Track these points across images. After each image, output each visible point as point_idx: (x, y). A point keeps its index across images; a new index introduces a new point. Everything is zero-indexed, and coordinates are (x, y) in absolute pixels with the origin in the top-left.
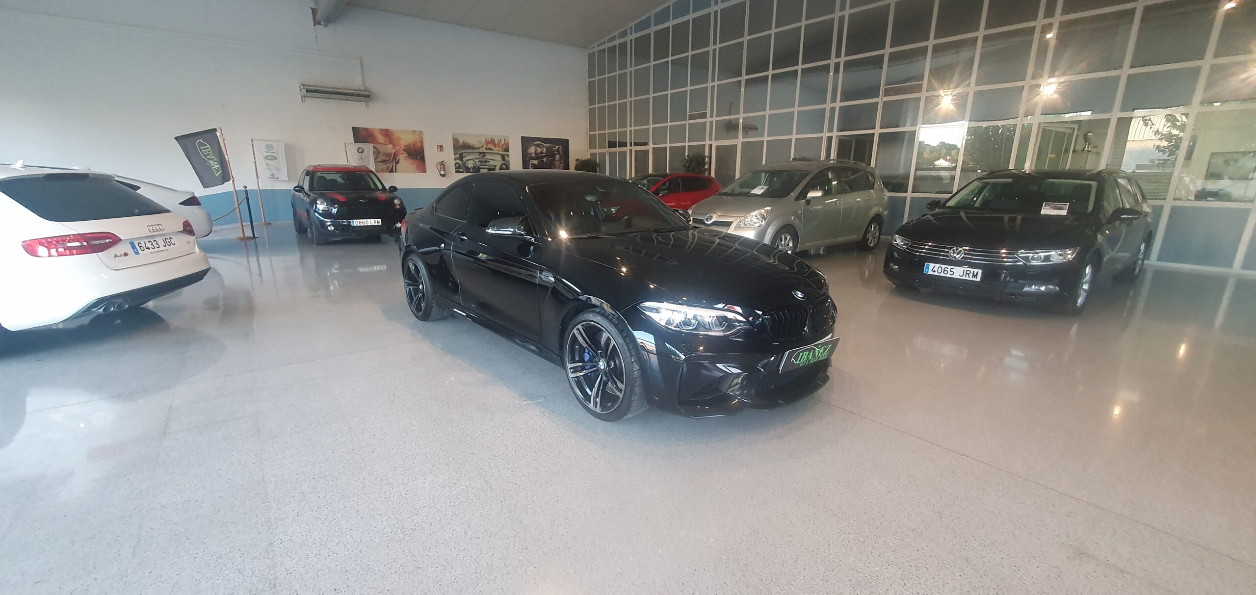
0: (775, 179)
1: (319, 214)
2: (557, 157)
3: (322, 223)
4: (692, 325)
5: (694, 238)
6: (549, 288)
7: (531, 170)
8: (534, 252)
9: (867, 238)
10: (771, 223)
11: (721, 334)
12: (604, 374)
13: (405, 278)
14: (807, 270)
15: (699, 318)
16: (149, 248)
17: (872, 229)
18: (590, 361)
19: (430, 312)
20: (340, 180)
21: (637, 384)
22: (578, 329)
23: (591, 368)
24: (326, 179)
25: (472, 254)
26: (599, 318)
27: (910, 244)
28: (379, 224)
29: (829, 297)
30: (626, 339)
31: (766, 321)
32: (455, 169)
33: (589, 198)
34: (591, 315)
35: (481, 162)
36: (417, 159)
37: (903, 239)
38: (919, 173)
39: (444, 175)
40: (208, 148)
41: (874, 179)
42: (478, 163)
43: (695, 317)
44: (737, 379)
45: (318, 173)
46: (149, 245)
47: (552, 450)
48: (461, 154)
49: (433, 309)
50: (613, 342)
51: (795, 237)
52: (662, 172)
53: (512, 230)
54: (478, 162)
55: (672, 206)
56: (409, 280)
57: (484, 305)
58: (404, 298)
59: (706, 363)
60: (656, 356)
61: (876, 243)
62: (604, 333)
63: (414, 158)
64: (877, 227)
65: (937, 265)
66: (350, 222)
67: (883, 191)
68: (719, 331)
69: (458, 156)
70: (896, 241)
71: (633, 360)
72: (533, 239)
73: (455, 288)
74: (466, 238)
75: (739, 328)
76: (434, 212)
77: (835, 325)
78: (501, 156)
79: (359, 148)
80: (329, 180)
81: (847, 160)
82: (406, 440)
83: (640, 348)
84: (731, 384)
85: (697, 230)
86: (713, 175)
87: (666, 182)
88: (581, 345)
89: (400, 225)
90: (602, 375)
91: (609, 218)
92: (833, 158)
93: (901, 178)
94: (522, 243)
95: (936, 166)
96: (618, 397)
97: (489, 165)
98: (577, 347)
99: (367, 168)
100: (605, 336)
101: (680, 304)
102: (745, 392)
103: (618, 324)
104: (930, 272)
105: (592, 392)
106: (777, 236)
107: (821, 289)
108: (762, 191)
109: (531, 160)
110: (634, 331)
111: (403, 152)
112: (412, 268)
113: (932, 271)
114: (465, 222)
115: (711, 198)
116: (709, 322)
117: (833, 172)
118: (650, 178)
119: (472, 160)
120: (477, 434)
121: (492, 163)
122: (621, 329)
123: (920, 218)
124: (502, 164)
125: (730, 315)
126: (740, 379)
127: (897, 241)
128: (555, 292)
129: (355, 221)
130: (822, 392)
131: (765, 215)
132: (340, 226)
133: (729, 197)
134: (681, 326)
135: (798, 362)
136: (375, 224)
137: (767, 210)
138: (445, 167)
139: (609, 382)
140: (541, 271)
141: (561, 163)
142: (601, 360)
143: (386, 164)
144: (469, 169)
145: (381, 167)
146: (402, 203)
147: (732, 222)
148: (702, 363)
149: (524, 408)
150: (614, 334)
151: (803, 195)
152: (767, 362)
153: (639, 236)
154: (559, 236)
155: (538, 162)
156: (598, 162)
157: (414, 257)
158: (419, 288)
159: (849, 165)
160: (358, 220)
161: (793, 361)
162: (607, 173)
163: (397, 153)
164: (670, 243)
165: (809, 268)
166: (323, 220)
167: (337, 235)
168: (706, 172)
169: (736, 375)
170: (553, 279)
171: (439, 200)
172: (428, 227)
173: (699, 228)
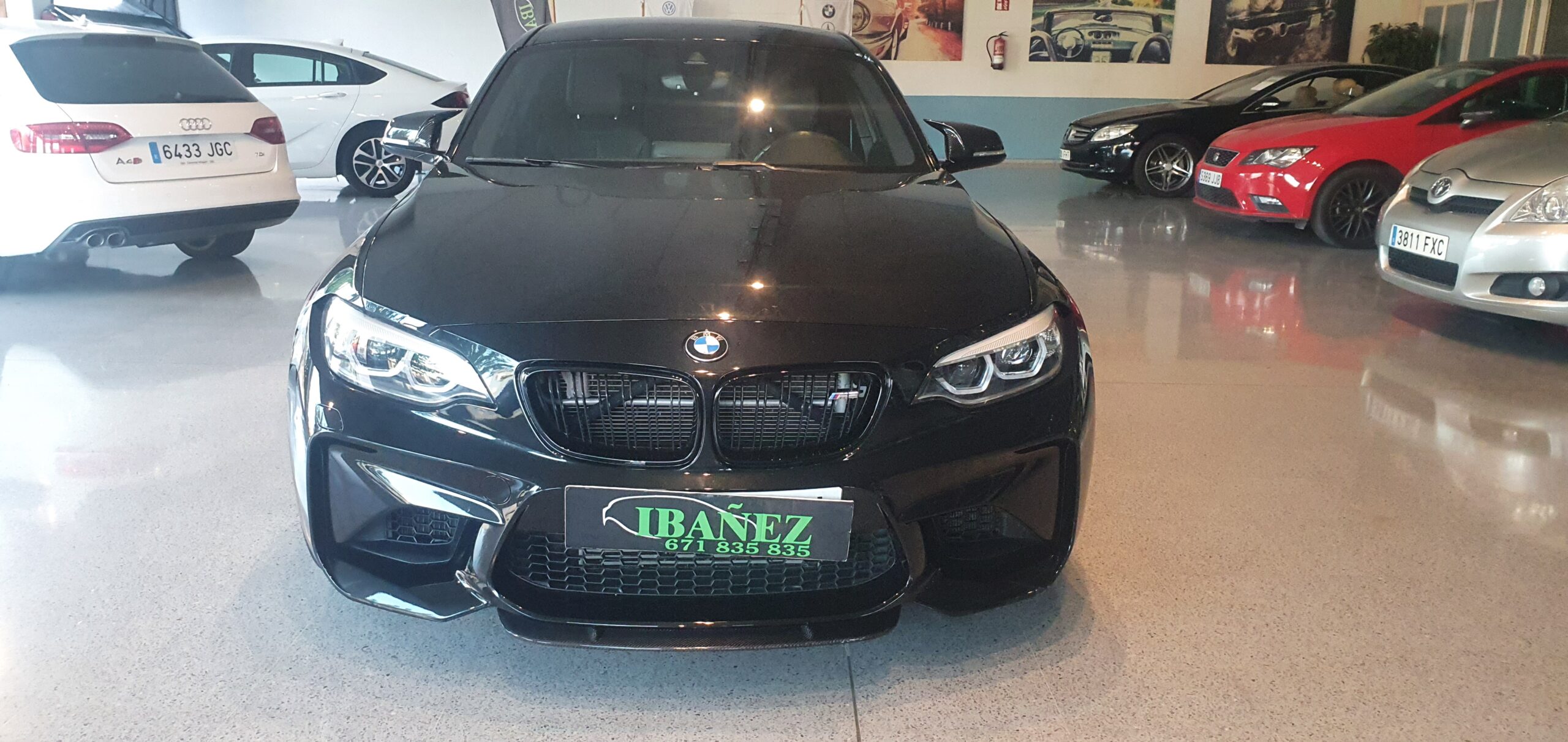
2: (1316, 21)
16: (180, 156)
32: (1030, 52)
35: (1098, 34)
36: (945, 28)
39: (1000, 67)
40: (529, 9)
42: (1087, 37)
46: (182, 150)
48: (1050, 17)
54: (1090, 34)
63: (939, 27)
69: (1041, 20)
78: (1150, 20)
79: (827, 6)
97: (1116, 43)
109: (1235, 30)
111: (917, 13)
119: (1074, 29)
121: (1125, 37)
124: (1151, 40)
138: (1008, 46)
143: (877, 41)
144: (1065, 52)
155: (1256, 34)
156: (1441, 33)
163: (904, 16)
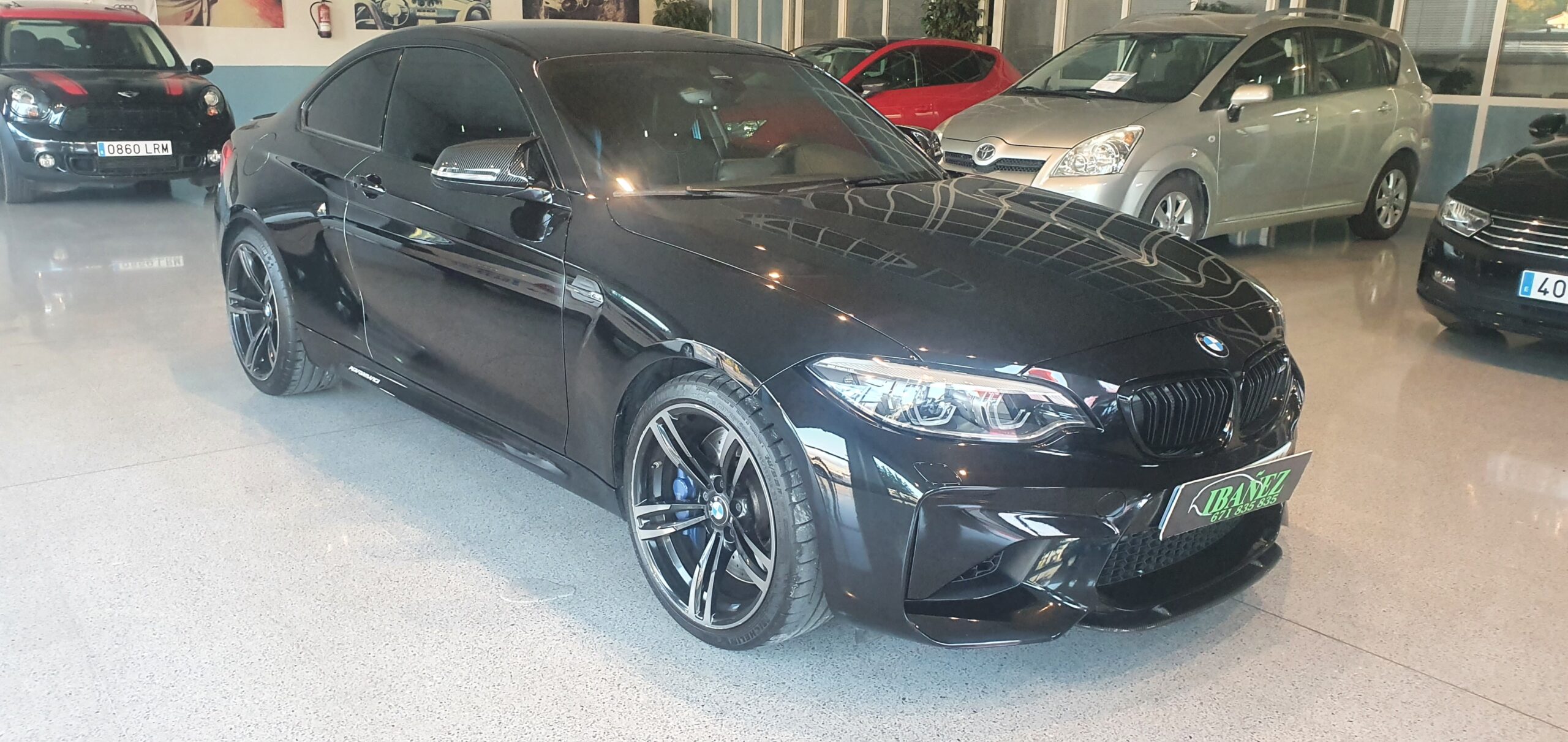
0: (1154, 55)
1: (17, 125)
3: (24, 148)
4: (942, 415)
5: (945, 202)
6: (590, 319)
7: (543, 22)
8: (552, 228)
9: (1378, 207)
10: (1140, 167)
11: (1013, 439)
12: (722, 532)
13: (229, 287)
14: (1229, 281)
15: (959, 398)
17: (1390, 186)
18: (690, 499)
19: (291, 374)
20: (70, 42)
21: (804, 558)
22: (661, 421)
23: (691, 517)
24: (35, 38)
25: (397, 229)
26: (714, 394)
27: (1486, 222)
28: (165, 153)
29: (1285, 351)
30: (780, 446)
31: (1127, 409)
32: (357, 19)
33: (691, 96)
34: (695, 387)
35: (422, 2)
37: (1467, 210)
38: (1512, 46)
39: (328, 35)
41: (1399, 60)
42: (411, 4)
43: (948, 397)
44: (1053, 553)
45: (14, 23)
47: (591, 720)
49: (299, 365)
50: (745, 455)
51: (1200, 200)
52: (872, 36)
53: (497, 171)
54: (414, 1)
55: (894, 121)
56: (240, 291)
57: (423, 359)
58: (227, 338)
59: (974, 510)
60: (850, 489)
61: (1396, 221)
62: (726, 432)
64: (1402, 181)
65: (1553, 277)
66: (95, 146)
67: (1420, 92)
68: (1008, 431)
70: (1449, 214)
71: (794, 500)
72: (550, 196)
73: (355, 315)
74: (381, 190)
75: (1058, 425)
76: (303, 124)
77: (1301, 421)
80: (41, 40)
81: (1330, 12)
82: (229, 689)
83: (811, 469)
84: (1036, 564)
85: (955, 180)
86: (997, 43)
87: (878, 61)
88: (667, 461)
89: (218, 156)
90: (718, 534)
91: (739, 150)
92: (1296, 6)
93: (1463, 60)
94: (522, 204)
95: (1553, 30)
96: (756, 590)
97: (439, 12)
98: (657, 464)
99: (136, 12)
100: (725, 439)
101: (911, 363)
102: (1071, 584)
103: (760, 409)
104: (1535, 295)
105: (692, 577)
106: (1154, 199)
107: (1265, 331)
108: (1120, 85)
110: (797, 427)
112: (248, 263)
113: (1540, 291)
114: (379, 149)
115: (990, 102)
116: (983, 408)
117: (1296, 41)
118: (841, 49)
120: (405, 679)
121: (447, 5)
122: (767, 422)
123: (1512, 159)
124: (472, 9)
125: (1036, 392)
126: (1060, 552)
127: (1454, 215)
128: (605, 331)
129: (106, 144)
130: (1261, 588)
131: (1127, 145)
132: (68, 157)
133: (1036, 99)
134: (915, 417)
135: (1206, 513)
136: (157, 154)
137: (1131, 133)
138: (332, 13)
139: (736, 553)
140: (571, 276)
141: (618, 9)
142: (716, 498)
143: (183, 4)
144: (391, 19)
145: (172, 11)
146: (223, 104)
147: (1043, 162)
148: (964, 509)
149: (523, 614)
150: (749, 434)
151: (1220, 96)
152: (1128, 512)
153: (812, 194)
154: (615, 190)
155: (563, 4)
157: (250, 235)
158: (264, 314)
159: (1335, 24)
160: (115, 144)
161: (1194, 508)
162: (734, 34)
164: (885, 213)
165: (1236, 277)
166: (26, 142)
167: (62, 180)
168: (980, 36)
169: (1049, 541)
170: (599, 297)
171: (315, 94)
172: (287, 161)
173: (961, 175)
